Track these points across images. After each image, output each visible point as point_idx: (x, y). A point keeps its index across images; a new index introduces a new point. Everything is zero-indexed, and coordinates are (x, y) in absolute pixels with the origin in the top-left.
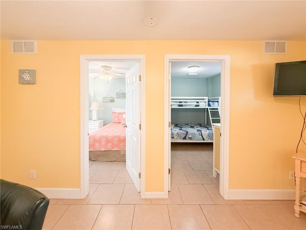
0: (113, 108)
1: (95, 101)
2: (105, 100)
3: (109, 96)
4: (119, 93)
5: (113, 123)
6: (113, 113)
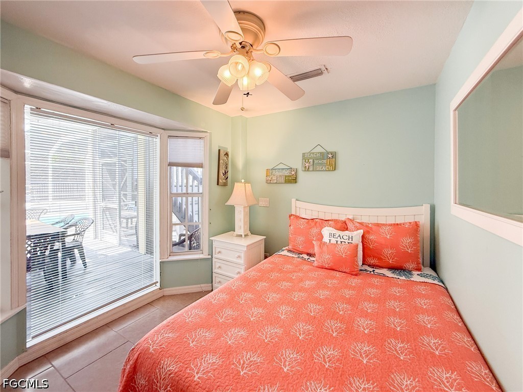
0: (293, 200)
1: (243, 181)
2: (271, 177)
3: (282, 166)
4: (311, 153)
5: (289, 251)
6: (292, 217)
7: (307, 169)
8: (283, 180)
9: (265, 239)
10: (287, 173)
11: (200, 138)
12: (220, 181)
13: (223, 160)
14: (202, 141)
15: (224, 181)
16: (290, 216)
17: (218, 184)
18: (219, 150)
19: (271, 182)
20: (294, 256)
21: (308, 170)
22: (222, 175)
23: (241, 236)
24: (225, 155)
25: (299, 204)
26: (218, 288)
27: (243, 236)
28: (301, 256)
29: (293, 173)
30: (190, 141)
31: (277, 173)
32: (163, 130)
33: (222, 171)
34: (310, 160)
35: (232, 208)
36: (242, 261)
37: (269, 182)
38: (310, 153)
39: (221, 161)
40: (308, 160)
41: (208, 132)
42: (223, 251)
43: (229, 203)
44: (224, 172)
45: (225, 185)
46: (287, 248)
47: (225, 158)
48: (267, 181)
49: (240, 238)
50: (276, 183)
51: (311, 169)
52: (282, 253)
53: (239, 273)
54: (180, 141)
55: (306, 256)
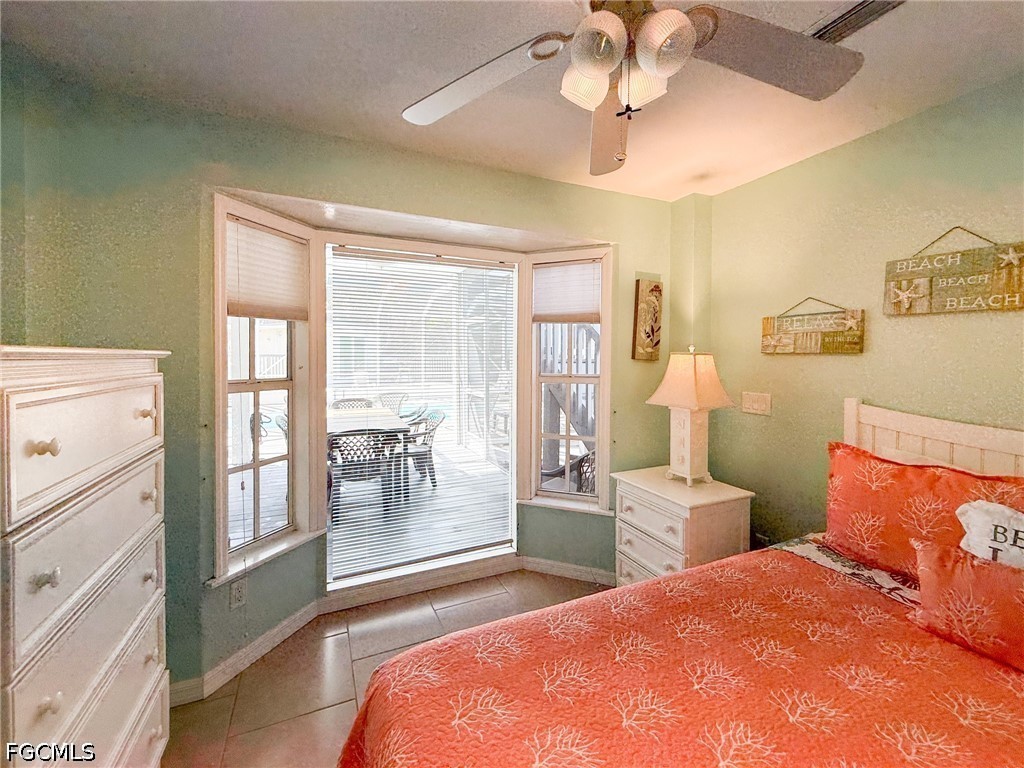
0: (850, 405)
1: (692, 349)
2: (777, 338)
3: (813, 307)
4: (922, 258)
5: (823, 547)
6: (838, 452)
7: (901, 311)
8: (814, 344)
9: (753, 500)
10: (828, 325)
11: (594, 260)
12: (640, 350)
13: (647, 303)
14: (598, 266)
15: (650, 350)
16: (833, 448)
17: (633, 357)
18: (638, 281)
19: (778, 351)
20: (838, 567)
21: (910, 312)
22: (644, 336)
23: (684, 480)
24: (652, 290)
25: (871, 415)
26: (625, 586)
27: (689, 482)
28: (866, 573)
29: (851, 323)
30: (574, 269)
31: (797, 327)
32: (523, 255)
33: (644, 327)
34: (916, 281)
35: (664, 413)
36: (678, 542)
37: (769, 352)
38: (918, 258)
39: (642, 306)
40: (910, 282)
41: (612, 244)
42: (636, 507)
43: (655, 400)
44: (648, 329)
45: (652, 358)
46: (819, 536)
47: (653, 299)
48: (765, 346)
49: (680, 484)
50: (793, 353)
51: (922, 306)
52: (798, 549)
53: (670, 568)
54: (555, 273)
55: (885, 580)
